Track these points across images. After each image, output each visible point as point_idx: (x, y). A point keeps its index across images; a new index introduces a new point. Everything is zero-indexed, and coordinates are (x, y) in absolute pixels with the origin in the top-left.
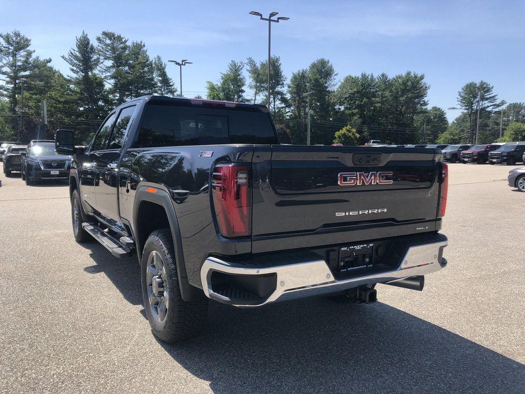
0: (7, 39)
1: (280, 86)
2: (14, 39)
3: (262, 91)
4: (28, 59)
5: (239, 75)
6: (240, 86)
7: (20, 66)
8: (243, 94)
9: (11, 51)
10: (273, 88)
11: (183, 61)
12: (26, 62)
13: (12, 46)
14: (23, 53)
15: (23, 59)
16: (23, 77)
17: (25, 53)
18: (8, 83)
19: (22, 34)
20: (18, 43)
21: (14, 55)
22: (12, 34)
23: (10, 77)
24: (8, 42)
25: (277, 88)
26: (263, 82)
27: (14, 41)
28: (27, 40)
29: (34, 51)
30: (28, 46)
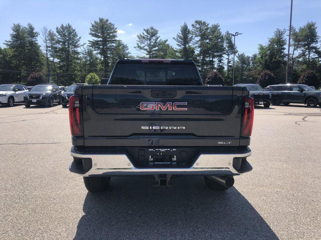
0: (147, 31)
1: (314, 43)
2: (150, 31)
3: (299, 47)
4: (156, 41)
5: (282, 38)
6: (282, 46)
7: (152, 45)
8: (284, 51)
9: (148, 37)
10: (308, 44)
11: (236, 33)
12: (155, 42)
13: (149, 35)
14: (154, 38)
15: (154, 41)
16: (154, 51)
17: (155, 38)
18: (147, 54)
19: (154, 28)
20: (152, 33)
21: (150, 39)
22: (149, 29)
23: (148, 51)
24: (148, 33)
25: (312, 44)
26: (300, 41)
27: (150, 32)
28: (156, 31)
29: (160, 36)
30: (156, 34)
